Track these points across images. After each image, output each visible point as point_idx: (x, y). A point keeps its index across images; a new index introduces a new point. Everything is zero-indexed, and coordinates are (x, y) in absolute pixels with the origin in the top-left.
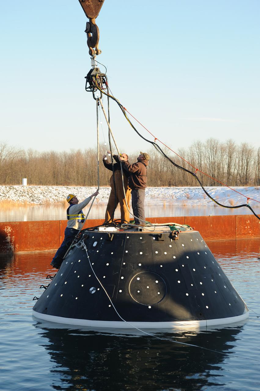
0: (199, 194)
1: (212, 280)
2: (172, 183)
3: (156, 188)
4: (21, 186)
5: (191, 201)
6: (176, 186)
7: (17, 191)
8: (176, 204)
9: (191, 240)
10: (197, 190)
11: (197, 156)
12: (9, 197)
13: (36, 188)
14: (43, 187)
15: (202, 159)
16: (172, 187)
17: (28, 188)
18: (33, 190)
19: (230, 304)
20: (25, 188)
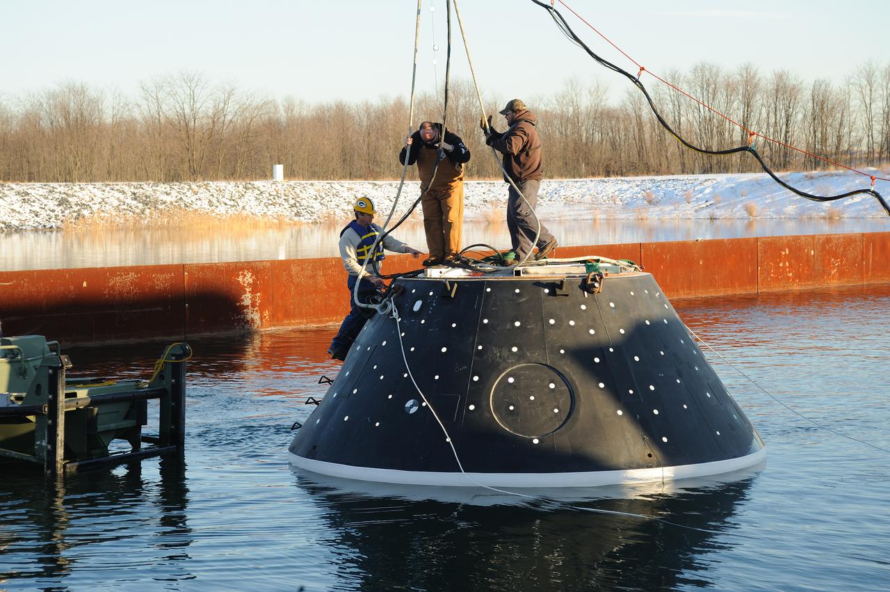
0: (676, 192)
1: (678, 381)
2: (612, 169)
3: (575, 180)
4: (271, 182)
5: (657, 209)
6: (622, 175)
7: (261, 193)
8: (623, 216)
9: (632, 293)
10: (671, 184)
11: (671, 106)
12: (244, 208)
13: (305, 185)
14: (320, 185)
15: (682, 112)
16: (613, 178)
18: (298, 192)
19: (718, 433)
20: (280, 186)
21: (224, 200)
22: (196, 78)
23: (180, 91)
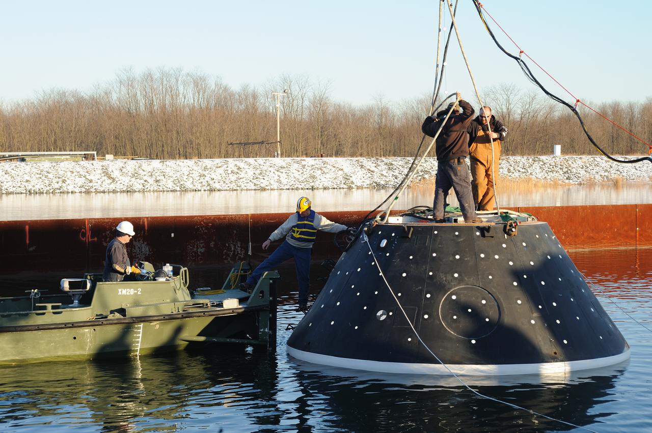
1: (572, 300)
4: (552, 156)
7: (544, 164)
9: (537, 236)
12: (531, 174)
13: (576, 159)
14: (586, 158)
17: (562, 158)
18: (570, 163)
19: (601, 338)
20: (558, 159)
21: (519, 168)
22: (511, 89)
23: (500, 97)
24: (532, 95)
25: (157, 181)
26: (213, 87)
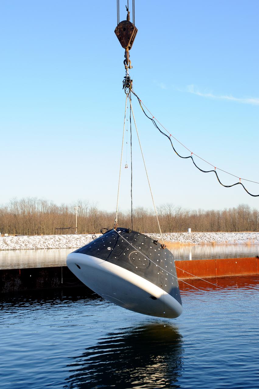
4: (187, 233)
7: (185, 236)
12: (179, 240)
13: (197, 234)
14: (201, 233)
18: (195, 236)
20: (190, 234)
21: (174, 238)
23: (167, 208)
24: (179, 207)
25: (26, 245)
26: (50, 205)
